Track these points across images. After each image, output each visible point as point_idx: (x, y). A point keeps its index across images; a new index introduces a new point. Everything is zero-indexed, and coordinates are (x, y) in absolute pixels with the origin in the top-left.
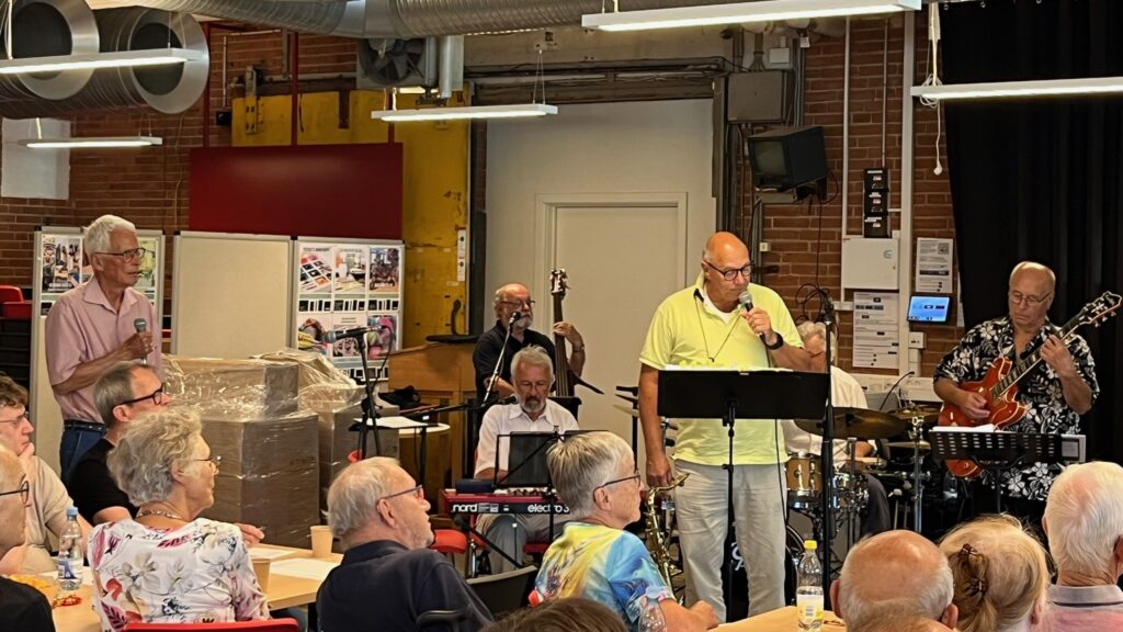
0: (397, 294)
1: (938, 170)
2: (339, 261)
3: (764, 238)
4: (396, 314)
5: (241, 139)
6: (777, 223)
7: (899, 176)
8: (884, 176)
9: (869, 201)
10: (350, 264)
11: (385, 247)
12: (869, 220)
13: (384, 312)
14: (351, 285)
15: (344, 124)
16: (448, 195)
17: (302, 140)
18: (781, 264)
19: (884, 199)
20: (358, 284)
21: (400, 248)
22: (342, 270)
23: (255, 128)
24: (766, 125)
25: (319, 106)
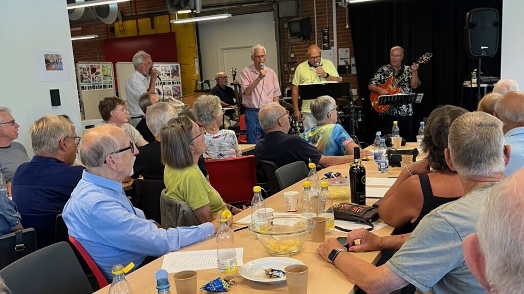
0: (179, 79)
1: (347, 27)
2: (162, 70)
3: (292, 53)
4: (180, 85)
5: (118, 35)
6: (296, 48)
7: (332, 30)
8: (328, 31)
9: (324, 39)
10: (165, 71)
11: (175, 65)
12: (324, 44)
13: (176, 85)
14: (166, 77)
15: (153, 28)
16: (190, 48)
17: (141, 34)
18: (297, 60)
19: (328, 38)
20: (168, 77)
21: (179, 65)
22: (164, 72)
23: (123, 31)
24: (291, 17)
25: (144, 22)
